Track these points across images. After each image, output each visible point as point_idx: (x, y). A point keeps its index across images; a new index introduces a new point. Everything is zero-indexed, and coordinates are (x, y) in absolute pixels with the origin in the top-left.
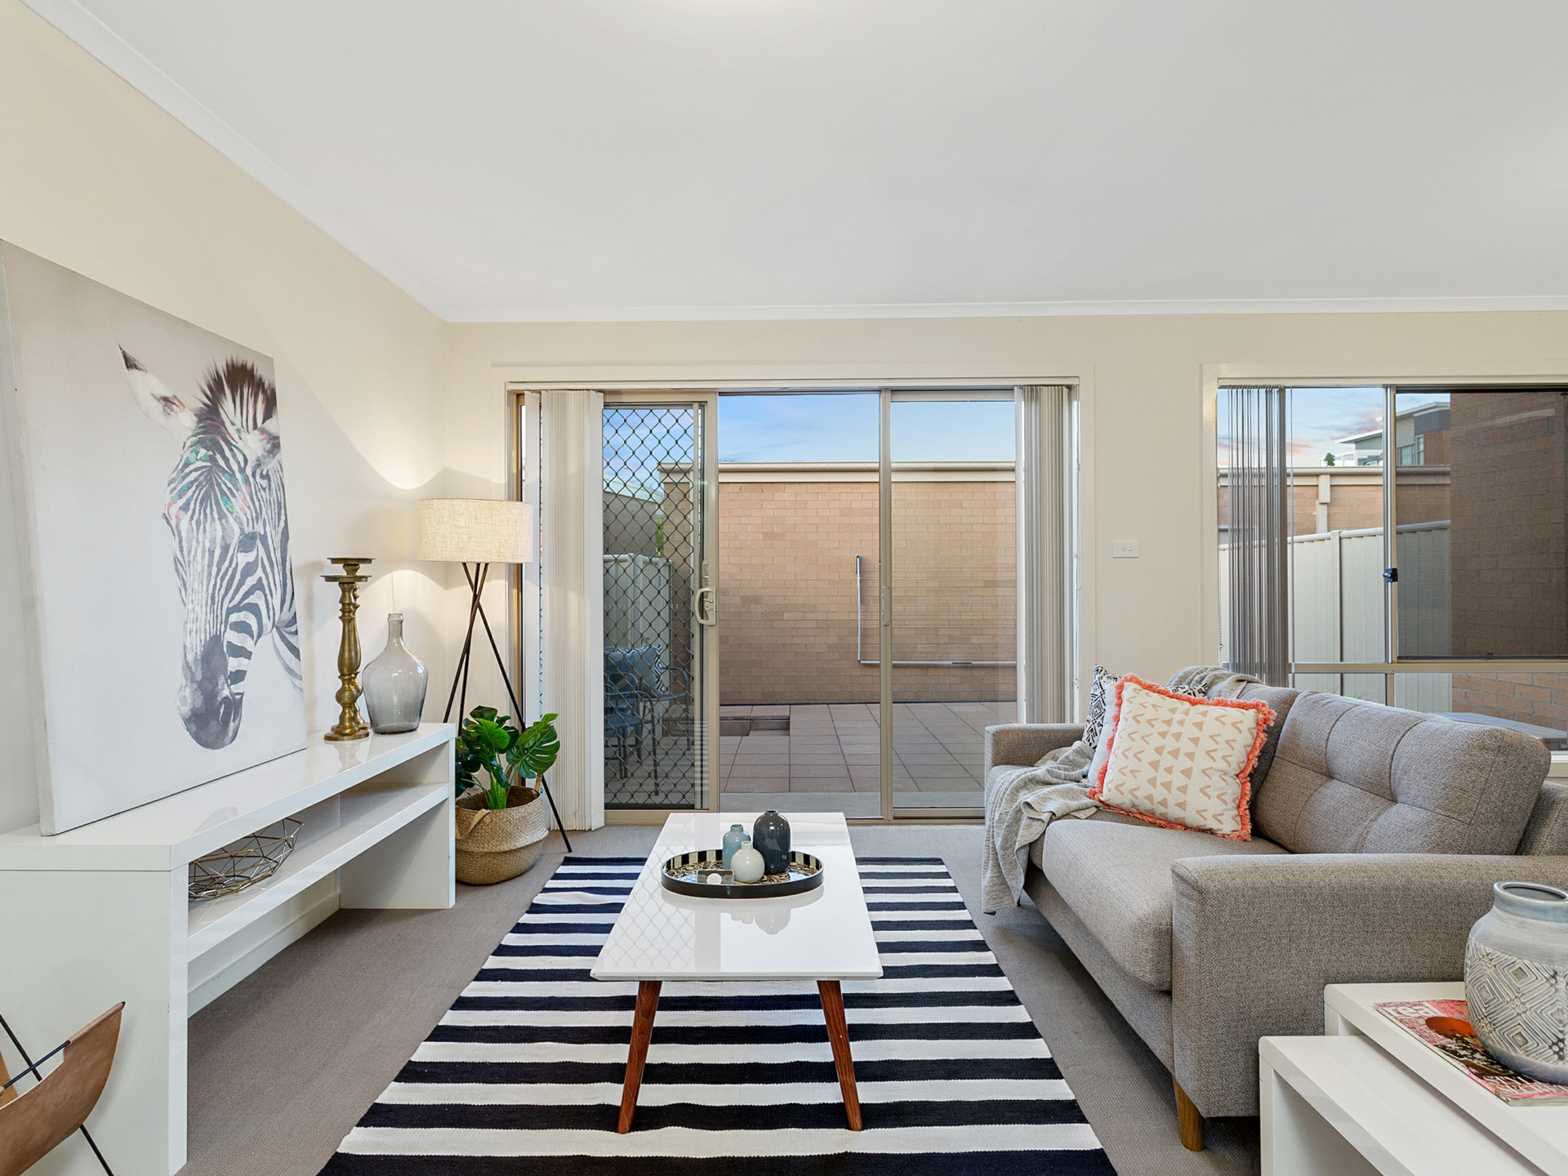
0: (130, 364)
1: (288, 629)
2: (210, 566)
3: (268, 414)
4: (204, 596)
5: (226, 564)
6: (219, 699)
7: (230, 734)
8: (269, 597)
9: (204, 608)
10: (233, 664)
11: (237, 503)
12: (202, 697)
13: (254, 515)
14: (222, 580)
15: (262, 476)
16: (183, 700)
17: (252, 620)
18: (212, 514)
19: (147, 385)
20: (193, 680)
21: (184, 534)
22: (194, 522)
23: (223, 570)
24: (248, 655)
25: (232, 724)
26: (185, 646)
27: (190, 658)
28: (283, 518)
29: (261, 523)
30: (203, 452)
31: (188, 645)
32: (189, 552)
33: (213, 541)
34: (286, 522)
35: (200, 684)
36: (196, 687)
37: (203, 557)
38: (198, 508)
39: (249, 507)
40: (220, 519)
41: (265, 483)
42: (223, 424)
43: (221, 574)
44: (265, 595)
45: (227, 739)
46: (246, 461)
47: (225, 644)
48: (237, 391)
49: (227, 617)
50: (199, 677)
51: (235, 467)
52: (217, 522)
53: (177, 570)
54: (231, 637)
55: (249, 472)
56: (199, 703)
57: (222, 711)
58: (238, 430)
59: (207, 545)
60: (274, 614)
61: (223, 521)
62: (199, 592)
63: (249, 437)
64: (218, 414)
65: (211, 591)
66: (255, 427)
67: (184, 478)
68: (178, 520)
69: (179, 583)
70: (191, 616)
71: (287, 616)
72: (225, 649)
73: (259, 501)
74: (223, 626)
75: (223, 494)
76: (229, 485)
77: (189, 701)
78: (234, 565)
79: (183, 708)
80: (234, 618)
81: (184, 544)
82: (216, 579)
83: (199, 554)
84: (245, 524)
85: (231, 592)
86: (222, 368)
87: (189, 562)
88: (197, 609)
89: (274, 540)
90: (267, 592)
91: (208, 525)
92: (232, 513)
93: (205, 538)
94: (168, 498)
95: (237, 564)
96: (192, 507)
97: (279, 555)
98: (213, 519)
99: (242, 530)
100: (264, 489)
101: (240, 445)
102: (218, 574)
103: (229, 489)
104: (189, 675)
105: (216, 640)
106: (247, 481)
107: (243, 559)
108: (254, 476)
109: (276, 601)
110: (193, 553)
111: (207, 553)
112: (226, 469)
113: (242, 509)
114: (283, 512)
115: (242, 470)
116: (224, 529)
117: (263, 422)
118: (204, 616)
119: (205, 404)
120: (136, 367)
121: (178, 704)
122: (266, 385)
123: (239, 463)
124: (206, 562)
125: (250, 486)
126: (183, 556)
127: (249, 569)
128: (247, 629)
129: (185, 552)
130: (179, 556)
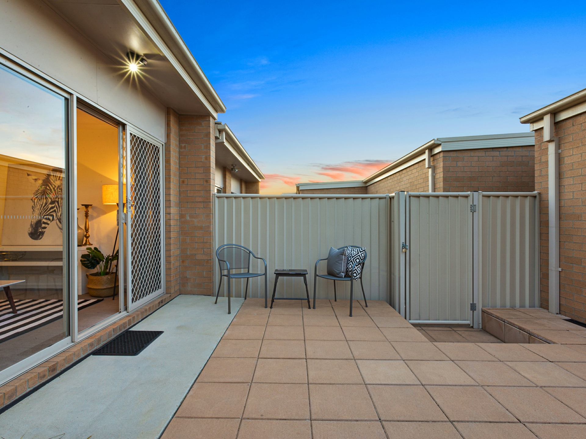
4: (38, 213)
5: (46, 207)
6: (38, 231)
7: (40, 238)
9: (38, 215)
10: (43, 225)
13: (56, 197)
14: (44, 210)
15: (59, 189)
16: (29, 230)
17: (51, 218)
18: (44, 198)
19: (32, 178)
20: (32, 227)
21: (35, 202)
22: (38, 200)
24: (48, 224)
25: (41, 236)
27: (33, 223)
29: (57, 199)
30: (43, 187)
33: (43, 203)
35: (34, 228)
37: (40, 206)
38: (40, 197)
40: (46, 199)
42: (50, 181)
44: (56, 213)
45: (38, 239)
46: (55, 186)
47: (42, 222)
49: (44, 216)
51: (52, 188)
53: (32, 208)
54: (44, 220)
55: (56, 189)
56: (33, 231)
57: (39, 234)
58: (54, 181)
60: (58, 217)
62: (37, 211)
63: (56, 182)
64: (49, 179)
65: (40, 212)
66: (59, 179)
67: (37, 192)
68: (35, 199)
69: (32, 210)
73: (58, 194)
74: (42, 218)
75: (47, 194)
76: (49, 192)
77: (31, 230)
78: (48, 207)
79: (29, 232)
80: (46, 217)
82: (42, 210)
85: (46, 212)
87: (36, 207)
88: (36, 215)
89: (61, 202)
91: (42, 200)
92: (49, 197)
93: (41, 203)
94: (33, 196)
99: (52, 200)
100: (60, 192)
101: (54, 184)
105: (40, 221)
106: (55, 191)
107: (50, 206)
109: (59, 214)
112: (49, 189)
113: (52, 196)
115: (54, 189)
119: (45, 178)
120: (29, 175)
126: (34, 206)
127: (52, 208)
128: (49, 219)
129: (35, 205)
130: (33, 206)
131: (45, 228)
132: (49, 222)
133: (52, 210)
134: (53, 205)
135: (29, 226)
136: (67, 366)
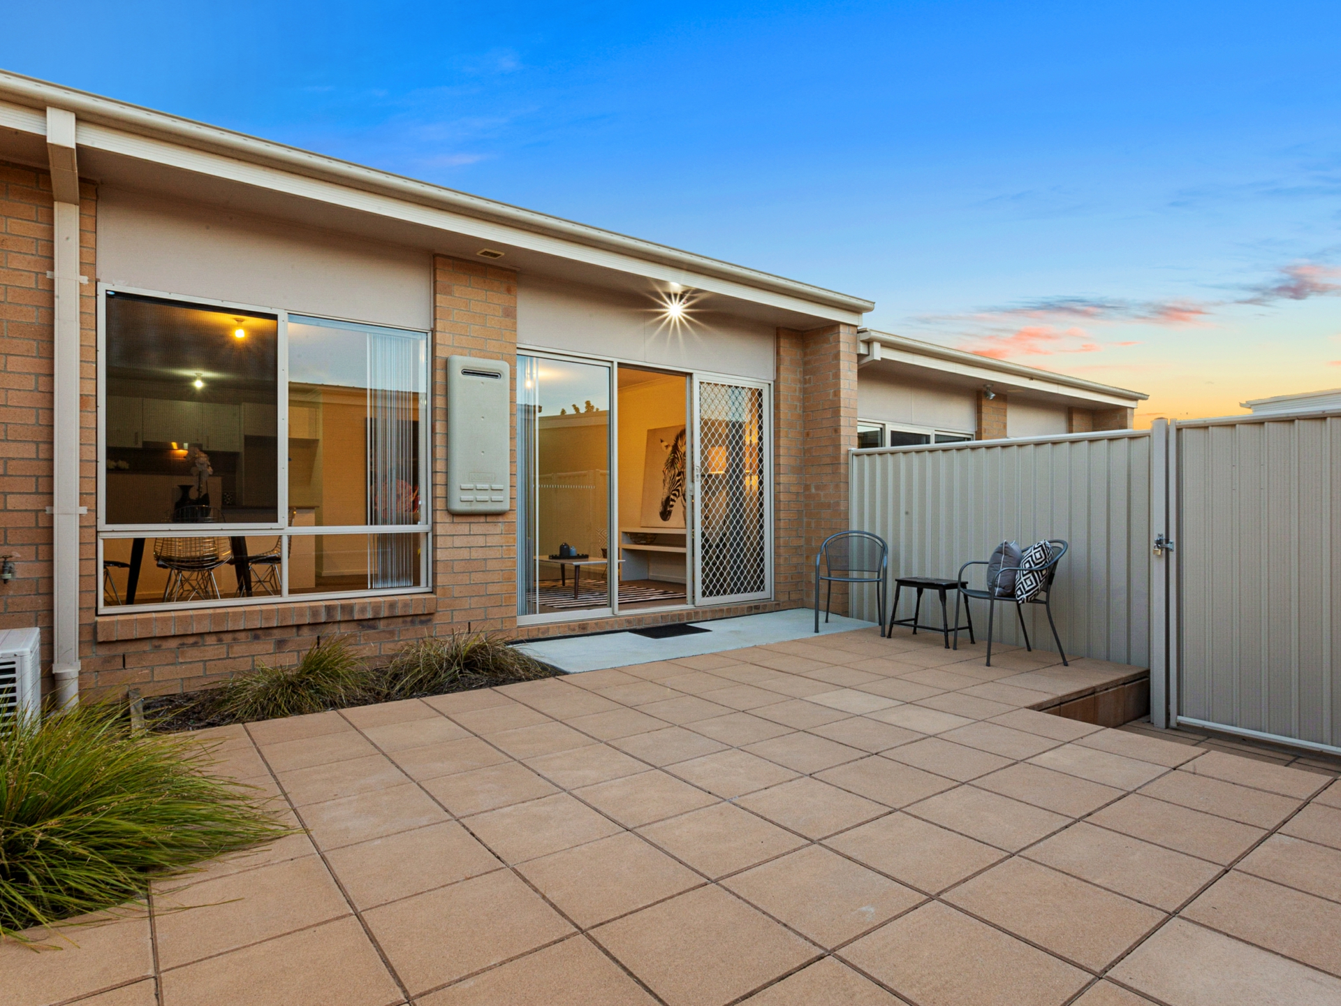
6: (667, 510)
12: (664, 509)
21: (666, 475)
25: (668, 516)
27: (663, 501)
35: (664, 506)
57: (667, 513)
67: (668, 462)
69: (663, 484)
74: (670, 494)
77: (661, 509)
88: (666, 490)
91: (671, 471)
93: (670, 474)
94: (664, 467)
102: (671, 482)
105: (669, 497)
111: (670, 478)
126: (665, 480)
127: (679, 480)
128: (675, 495)
129: (667, 478)
131: (672, 506)
132: (675, 499)
133: (678, 484)
134: (679, 478)
135: (660, 505)
136: (598, 631)
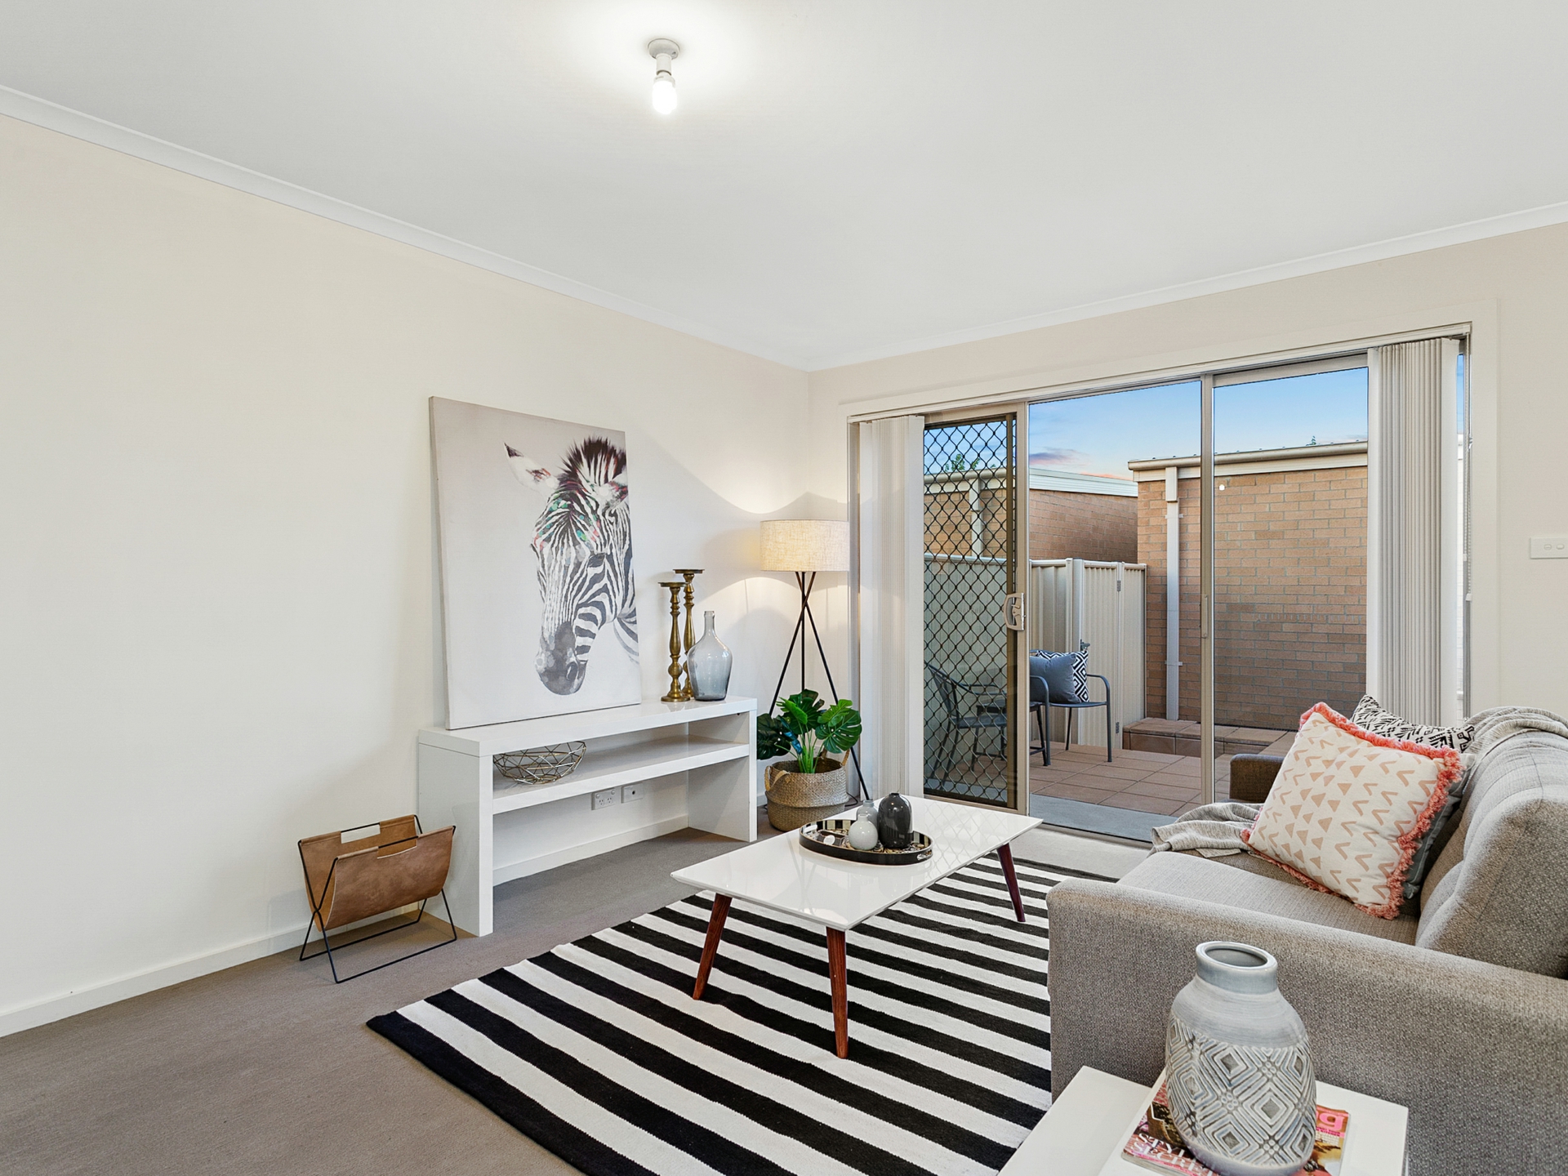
0: (511, 453)
1: (628, 620)
2: (565, 576)
3: (618, 472)
4: (560, 596)
5: (578, 575)
6: (567, 663)
7: (575, 687)
8: (612, 597)
9: (559, 604)
10: (580, 641)
11: (589, 535)
12: (554, 661)
13: (603, 542)
14: (574, 586)
15: (610, 515)
16: (540, 662)
17: (598, 613)
18: (568, 543)
19: (524, 464)
20: (547, 650)
21: (545, 557)
22: (554, 549)
23: (575, 578)
24: (593, 636)
25: (576, 680)
26: (543, 628)
27: (546, 635)
28: (627, 542)
29: (608, 547)
30: (563, 503)
31: (545, 627)
32: (549, 568)
33: (568, 560)
34: (630, 545)
35: (553, 653)
36: (549, 654)
37: (560, 571)
38: (557, 539)
39: (599, 537)
40: (574, 545)
41: (613, 519)
42: (580, 482)
43: (573, 582)
44: (610, 596)
45: (572, 690)
46: (597, 505)
47: (574, 627)
48: (592, 459)
49: (577, 610)
50: (552, 647)
51: (588, 510)
52: (572, 548)
53: (539, 579)
54: (579, 623)
55: (599, 512)
56: (552, 663)
57: (569, 671)
58: (592, 485)
59: (564, 563)
60: (616, 609)
61: (577, 547)
62: (556, 593)
63: (600, 488)
64: (576, 476)
65: (564, 593)
66: (606, 481)
67: (547, 521)
68: (542, 548)
69: (540, 587)
70: (548, 608)
71: (627, 610)
72: (574, 631)
73: (607, 531)
74: (573, 616)
75: (578, 529)
76: (583, 522)
77: (544, 662)
78: (584, 576)
79: (539, 667)
80: (582, 611)
81: (546, 563)
82: (569, 584)
83: (557, 569)
84: (595, 548)
85: (581, 593)
86: (580, 445)
87: (549, 574)
88: (553, 604)
89: (619, 558)
90: (611, 593)
91: (564, 550)
92: (584, 541)
93: (562, 559)
94: (535, 534)
95: (587, 575)
96: (553, 538)
97: (622, 569)
98: (569, 546)
99: (592, 552)
100: (612, 524)
101: (593, 495)
102: (571, 581)
103: (583, 526)
104: (545, 646)
105: (567, 625)
106: (598, 519)
107: (592, 572)
108: (604, 515)
109: (619, 600)
110: (552, 568)
111: (563, 568)
112: (581, 512)
113: (593, 538)
114: (627, 538)
115: (594, 512)
116: (577, 552)
117: (614, 477)
118: (558, 609)
119: (566, 471)
120: (516, 455)
121: (536, 663)
122: (617, 452)
123: (592, 508)
124: (562, 574)
125: (600, 522)
126: (544, 570)
129: (546, 568)
130: (541, 570)
